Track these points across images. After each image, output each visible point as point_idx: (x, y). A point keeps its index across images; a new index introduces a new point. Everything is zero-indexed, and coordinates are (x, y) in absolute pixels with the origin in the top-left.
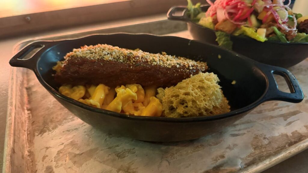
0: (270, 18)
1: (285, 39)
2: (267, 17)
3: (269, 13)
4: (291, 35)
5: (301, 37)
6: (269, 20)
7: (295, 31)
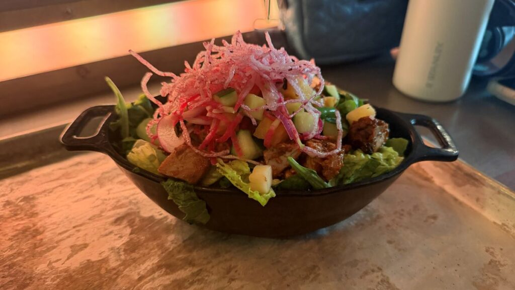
0: (280, 135)
1: (320, 179)
2: (271, 134)
3: (276, 123)
4: (331, 168)
5: (355, 164)
6: (277, 141)
7: (339, 154)
